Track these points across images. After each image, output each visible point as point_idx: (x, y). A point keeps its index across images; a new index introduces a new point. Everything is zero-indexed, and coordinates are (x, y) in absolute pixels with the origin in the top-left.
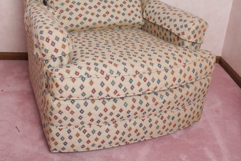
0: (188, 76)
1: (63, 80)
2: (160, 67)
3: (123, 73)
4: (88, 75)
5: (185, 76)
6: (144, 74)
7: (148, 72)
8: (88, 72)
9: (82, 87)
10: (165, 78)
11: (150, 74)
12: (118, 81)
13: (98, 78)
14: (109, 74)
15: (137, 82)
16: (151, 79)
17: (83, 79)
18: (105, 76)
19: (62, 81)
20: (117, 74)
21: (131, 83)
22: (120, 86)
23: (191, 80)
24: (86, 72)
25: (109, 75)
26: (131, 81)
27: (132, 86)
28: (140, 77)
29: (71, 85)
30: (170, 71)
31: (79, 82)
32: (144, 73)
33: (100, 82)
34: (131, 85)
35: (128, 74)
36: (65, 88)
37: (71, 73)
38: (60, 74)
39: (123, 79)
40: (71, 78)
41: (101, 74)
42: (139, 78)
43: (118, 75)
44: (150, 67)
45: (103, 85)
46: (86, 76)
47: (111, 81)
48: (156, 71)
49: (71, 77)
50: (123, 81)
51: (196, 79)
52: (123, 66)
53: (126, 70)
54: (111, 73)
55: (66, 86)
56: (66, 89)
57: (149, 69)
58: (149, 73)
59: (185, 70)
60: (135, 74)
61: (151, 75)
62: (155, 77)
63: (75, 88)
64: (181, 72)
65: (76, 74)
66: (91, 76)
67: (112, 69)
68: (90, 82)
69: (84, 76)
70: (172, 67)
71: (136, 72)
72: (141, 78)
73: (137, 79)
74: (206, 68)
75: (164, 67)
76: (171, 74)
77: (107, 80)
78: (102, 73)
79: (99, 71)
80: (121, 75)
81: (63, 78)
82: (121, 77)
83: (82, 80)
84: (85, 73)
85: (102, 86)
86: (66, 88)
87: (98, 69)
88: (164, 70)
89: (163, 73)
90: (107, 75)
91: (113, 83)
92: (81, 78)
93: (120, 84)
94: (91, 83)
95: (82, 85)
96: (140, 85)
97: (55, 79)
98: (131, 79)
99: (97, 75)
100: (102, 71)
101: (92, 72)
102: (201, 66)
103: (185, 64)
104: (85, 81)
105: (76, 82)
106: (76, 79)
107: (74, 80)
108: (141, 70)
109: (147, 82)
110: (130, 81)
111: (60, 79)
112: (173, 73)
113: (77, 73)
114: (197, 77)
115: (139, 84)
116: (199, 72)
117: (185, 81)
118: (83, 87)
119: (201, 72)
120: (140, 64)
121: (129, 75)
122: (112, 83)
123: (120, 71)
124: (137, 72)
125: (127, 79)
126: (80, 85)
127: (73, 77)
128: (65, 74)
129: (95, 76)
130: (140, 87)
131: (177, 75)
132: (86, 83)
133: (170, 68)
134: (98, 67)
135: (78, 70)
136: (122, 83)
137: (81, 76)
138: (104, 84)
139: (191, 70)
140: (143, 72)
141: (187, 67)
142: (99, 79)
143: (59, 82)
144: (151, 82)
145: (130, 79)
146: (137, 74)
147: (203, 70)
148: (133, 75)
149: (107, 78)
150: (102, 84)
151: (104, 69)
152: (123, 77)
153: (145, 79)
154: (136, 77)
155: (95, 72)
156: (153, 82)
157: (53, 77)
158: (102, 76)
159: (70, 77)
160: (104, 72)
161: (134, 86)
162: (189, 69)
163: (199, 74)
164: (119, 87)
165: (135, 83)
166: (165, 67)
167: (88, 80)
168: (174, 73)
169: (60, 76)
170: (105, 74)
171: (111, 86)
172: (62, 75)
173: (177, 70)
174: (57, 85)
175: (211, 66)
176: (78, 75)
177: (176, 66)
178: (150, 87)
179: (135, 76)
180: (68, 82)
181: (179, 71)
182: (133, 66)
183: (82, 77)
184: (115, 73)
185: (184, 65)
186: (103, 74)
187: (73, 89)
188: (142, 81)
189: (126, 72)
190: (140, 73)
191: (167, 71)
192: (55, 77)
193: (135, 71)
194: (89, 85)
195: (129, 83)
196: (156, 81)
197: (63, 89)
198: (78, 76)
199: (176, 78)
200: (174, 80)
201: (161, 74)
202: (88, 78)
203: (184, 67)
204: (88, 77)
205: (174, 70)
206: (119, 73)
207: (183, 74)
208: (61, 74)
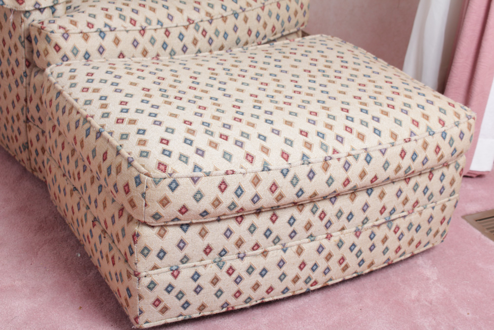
0: (269, 27)
1: (67, 37)
2: (225, 10)
3: (167, 23)
4: (110, 27)
5: (265, 26)
6: (202, 23)
7: (208, 18)
8: (108, 21)
9: (101, 50)
10: (235, 29)
11: (211, 23)
12: (160, 36)
13: (127, 31)
14: (144, 24)
15: (191, 39)
16: (213, 31)
17: (102, 34)
18: (138, 27)
19: (66, 39)
20: (158, 24)
21: (181, 40)
22: (165, 46)
23: (275, 34)
24: (105, 22)
25: (145, 27)
26: (181, 37)
27: (184, 46)
28: (195, 28)
29: (83, 46)
30: (241, 17)
31: (95, 41)
32: (202, 21)
33: (132, 40)
34: (181, 44)
35: (175, 25)
36: (72, 51)
37: (79, 25)
38: (60, 27)
39: (167, 33)
40: (81, 34)
41: (131, 25)
42: (194, 31)
43: (159, 26)
44: (210, 10)
45: (137, 45)
46: (107, 29)
47: (149, 38)
48: (220, 16)
49: (81, 32)
50: (168, 36)
51: (282, 32)
52: (166, 11)
53: (170, 17)
54: (147, 23)
55: (75, 48)
56: (74, 54)
57: (208, 14)
58: (208, 21)
59: (264, 15)
60: (188, 23)
61: (213, 24)
62: (219, 29)
63: (90, 52)
64: (259, 18)
65: (88, 26)
66: (115, 28)
67: (148, 16)
68: (115, 40)
69: (104, 29)
70: (245, 9)
71: (189, 20)
72: (197, 30)
73: (190, 34)
74: (296, 13)
75: (232, 10)
76: (243, 22)
77: (143, 35)
78: (134, 23)
79: (128, 20)
80: (165, 26)
81: (67, 34)
82: (163, 30)
83: (101, 37)
84: (103, 23)
85: (136, 47)
86: (75, 52)
87: (125, 17)
88: (233, 16)
89: (231, 20)
90: (141, 27)
91: (153, 41)
92: (98, 33)
93: (165, 43)
94: (117, 41)
95: (101, 47)
96: (197, 43)
97: (52, 36)
98: (181, 34)
99: (125, 27)
100: (131, 19)
101: (116, 22)
102: (288, 8)
103: (264, 4)
104: (106, 38)
105: (90, 40)
106: (90, 34)
107: (86, 37)
108: (195, 16)
109: (207, 37)
110: (179, 38)
111: (63, 36)
112: (246, 20)
113: (90, 25)
114: (284, 30)
115: (195, 42)
116: (286, 20)
117: (265, 36)
118: (104, 50)
119: (289, 19)
120: (192, 8)
121: (177, 26)
122: (150, 41)
123: (161, 20)
124: (191, 20)
125: (175, 33)
126: (97, 46)
127: (84, 31)
128: (70, 27)
129: (123, 28)
130: (197, 49)
131: (253, 24)
132: (108, 42)
133: (241, 11)
134: (124, 13)
135: (91, 20)
136: (167, 40)
137: (98, 29)
138: (138, 43)
139: (274, 16)
140: (200, 20)
141: (266, 9)
142: (129, 34)
143: (61, 42)
144: (214, 37)
145: (178, 34)
146: (190, 24)
147: (293, 16)
148: (184, 26)
149: (142, 32)
150: (135, 43)
151: (134, 16)
152: (167, 30)
153: (204, 33)
154: (189, 29)
155: (121, 21)
156: (217, 36)
157: (49, 33)
158: (134, 28)
159: (79, 31)
160: (135, 22)
161: (188, 45)
162: (270, 14)
163: (286, 24)
164: (162, 49)
165: (188, 40)
166: (234, 9)
167: (110, 36)
168: (249, 21)
169: (62, 31)
170: (138, 24)
171: (149, 47)
172: (64, 28)
173: (252, 15)
174: (57, 48)
175: (303, 10)
176: (93, 27)
177: (250, 8)
178: (213, 45)
179: (186, 27)
180: (76, 40)
181: (255, 17)
182: (181, 11)
183: (101, 32)
184: (154, 22)
185: (262, 5)
186: (134, 25)
187: (87, 53)
188: (199, 36)
189: (171, 20)
190: (195, 22)
191: (236, 15)
192: (52, 32)
193: (186, 18)
194: (113, 45)
195: (179, 41)
196: (222, 34)
197: (70, 55)
198: (92, 30)
199: (252, 29)
200: (250, 32)
201: (228, 21)
202: (111, 33)
203: (263, 8)
204: (111, 30)
205: (247, 14)
206: (160, 23)
207: (262, 22)
208: (62, 27)
